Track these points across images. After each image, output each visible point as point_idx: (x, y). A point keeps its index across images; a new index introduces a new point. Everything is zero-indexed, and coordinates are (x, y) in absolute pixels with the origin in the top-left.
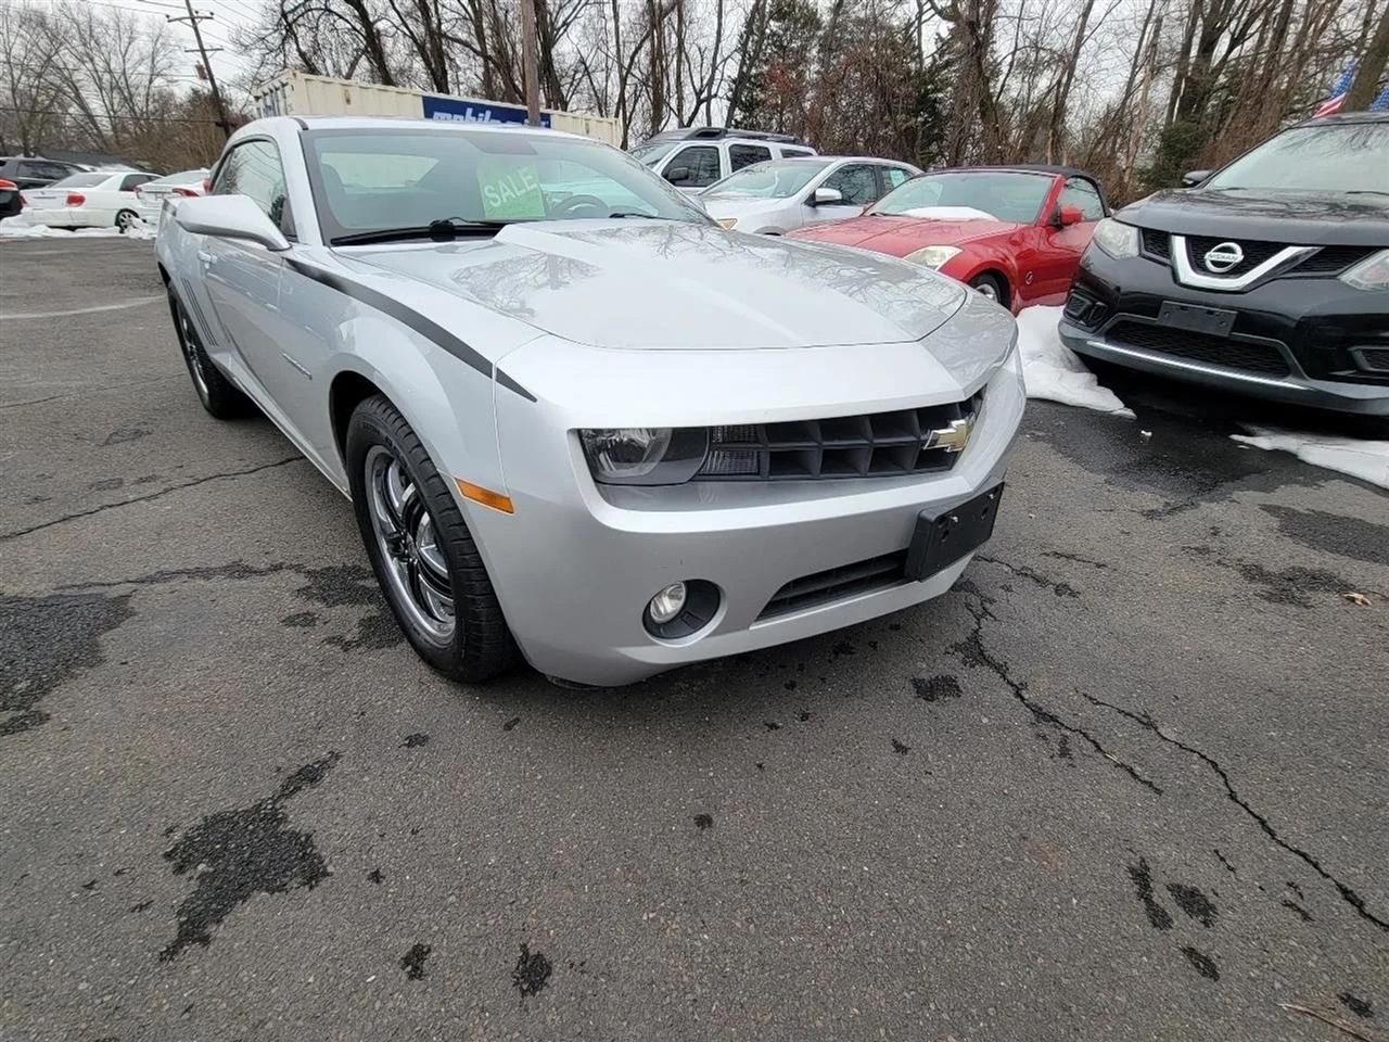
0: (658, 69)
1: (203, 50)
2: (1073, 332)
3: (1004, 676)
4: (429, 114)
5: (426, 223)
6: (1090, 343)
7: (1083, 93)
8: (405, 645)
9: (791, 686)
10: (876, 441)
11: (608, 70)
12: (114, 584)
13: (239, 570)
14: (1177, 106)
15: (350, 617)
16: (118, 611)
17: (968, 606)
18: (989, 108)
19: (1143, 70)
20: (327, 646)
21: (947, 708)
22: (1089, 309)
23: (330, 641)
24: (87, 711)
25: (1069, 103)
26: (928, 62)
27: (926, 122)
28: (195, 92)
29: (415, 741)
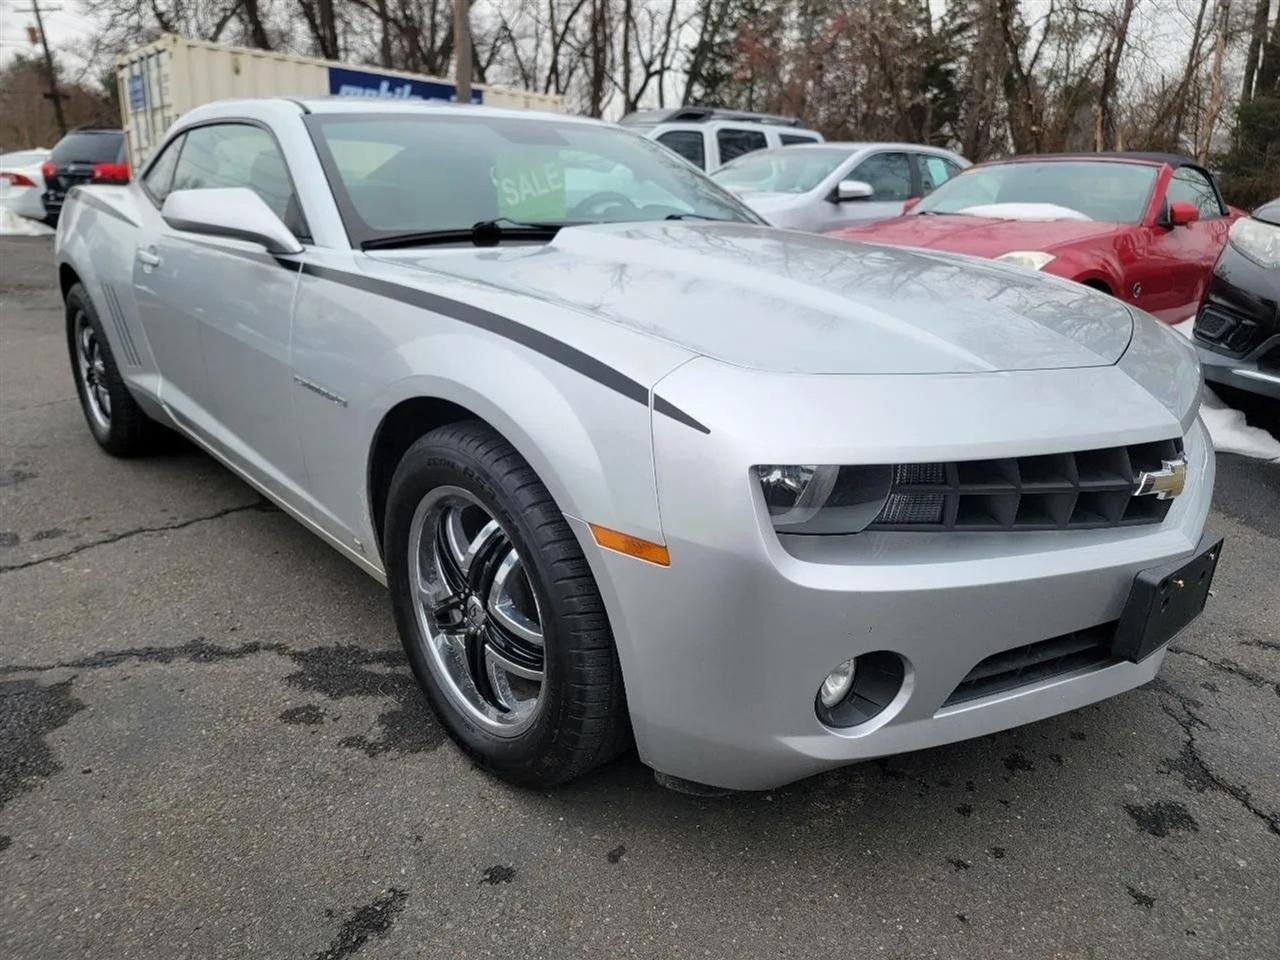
0: (600, 37)
1: (37, 10)
2: (1212, 358)
3: (1246, 804)
4: (335, 90)
5: (468, 224)
6: (1237, 371)
7: (1139, 64)
8: (447, 750)
9: (965, 811)
10: (1083, 484)
11: (538, 36)
12: (46, 669)
13: (201, 651)
14: (1255, 78)
15: (367, 711)
16: (60, 704)
17: (1166, 709)
18: (1018, 84)
19: (1211, 35)
20: (347, 750)
21: (1183, 844)
22: (1232, 329)
23: (349, 742)
24: (57, 834)
25: (1120, 75)
26: (936, 26)
27: (935, 98)
28: (19, 58)
29: (498, 875)
